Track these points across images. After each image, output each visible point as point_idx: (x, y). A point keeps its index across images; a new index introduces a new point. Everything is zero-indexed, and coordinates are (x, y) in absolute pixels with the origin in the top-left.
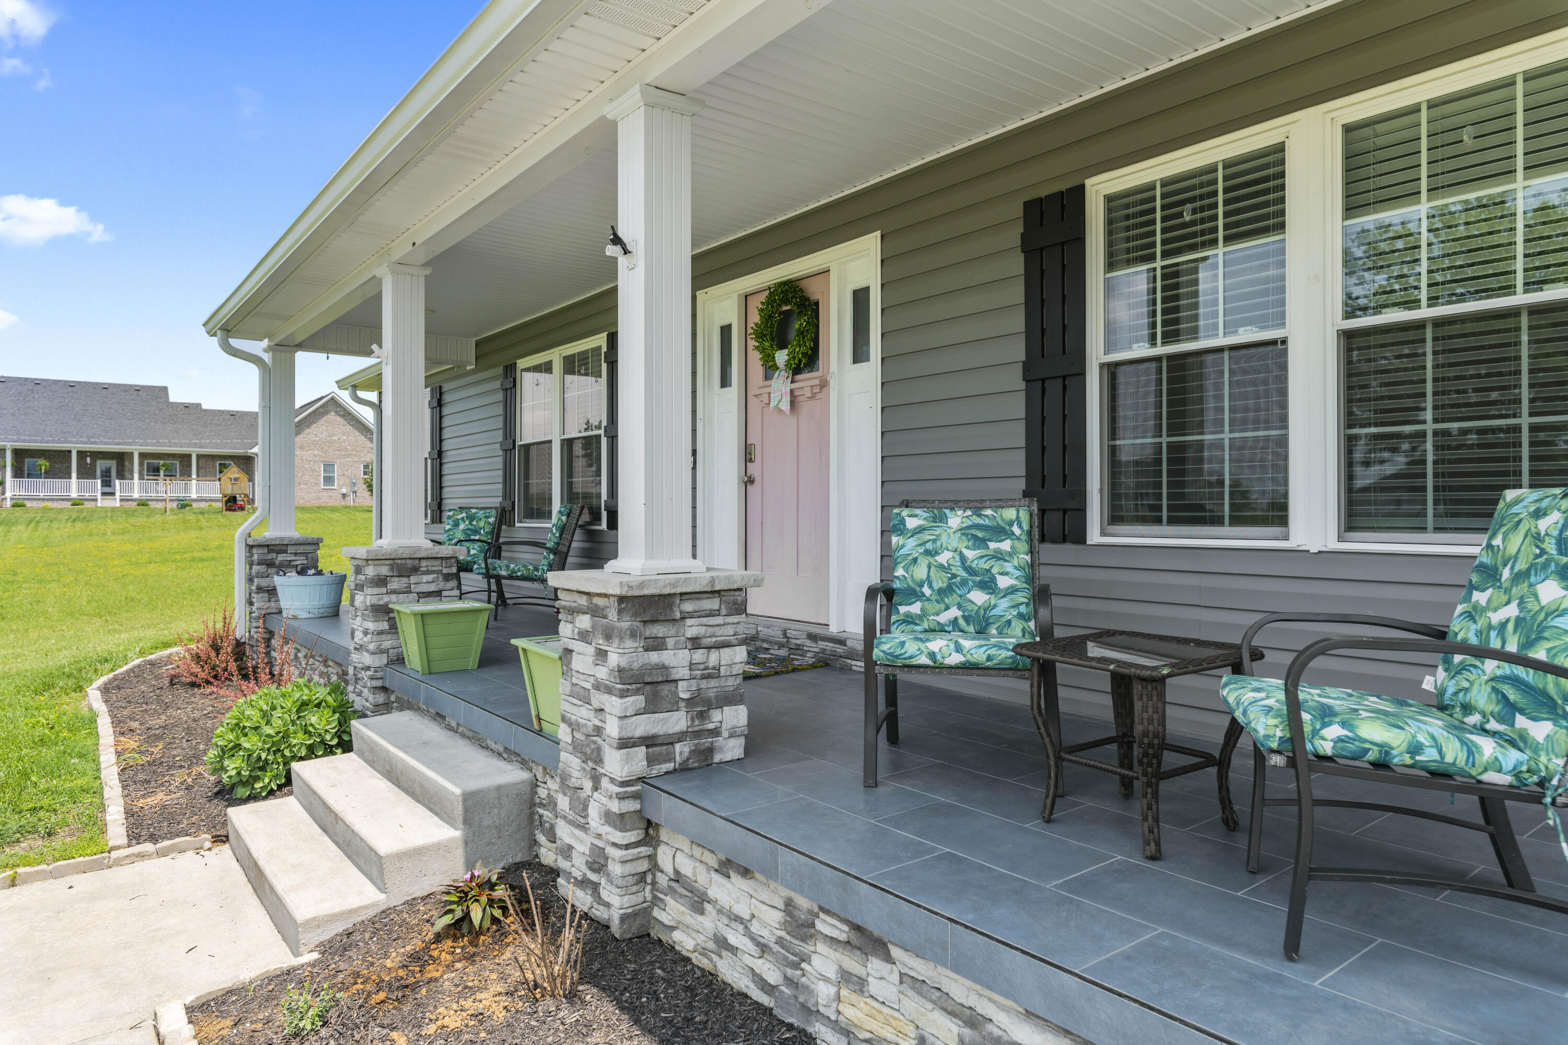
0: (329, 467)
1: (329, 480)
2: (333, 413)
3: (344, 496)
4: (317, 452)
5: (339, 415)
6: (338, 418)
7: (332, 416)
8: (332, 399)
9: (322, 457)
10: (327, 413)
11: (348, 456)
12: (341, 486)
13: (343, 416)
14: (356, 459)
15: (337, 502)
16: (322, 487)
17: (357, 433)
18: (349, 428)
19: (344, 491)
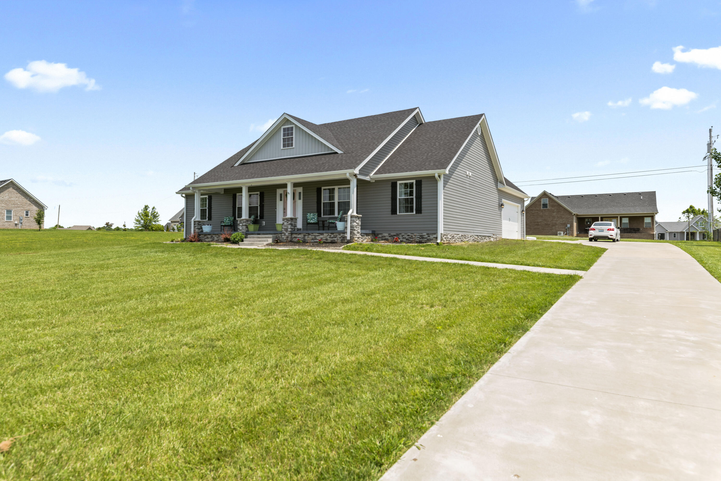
0: (9, 212)
1: (9, 218)
2: (11, 188)
3: (16, 225)
4: (3, 205)
5: (14, 189)
6: (14, 190)
7: (11, 189)
8: (11, 182)
9: (6, 207)
10: (9, 188)
11: (18, 207)
12: (15, 220)
13: (16, 190)
14: (22, 208)
15: (12, 227)
16: (6, 220)
17: (23, 197)
18: (19, 195)
19: (16, 222)
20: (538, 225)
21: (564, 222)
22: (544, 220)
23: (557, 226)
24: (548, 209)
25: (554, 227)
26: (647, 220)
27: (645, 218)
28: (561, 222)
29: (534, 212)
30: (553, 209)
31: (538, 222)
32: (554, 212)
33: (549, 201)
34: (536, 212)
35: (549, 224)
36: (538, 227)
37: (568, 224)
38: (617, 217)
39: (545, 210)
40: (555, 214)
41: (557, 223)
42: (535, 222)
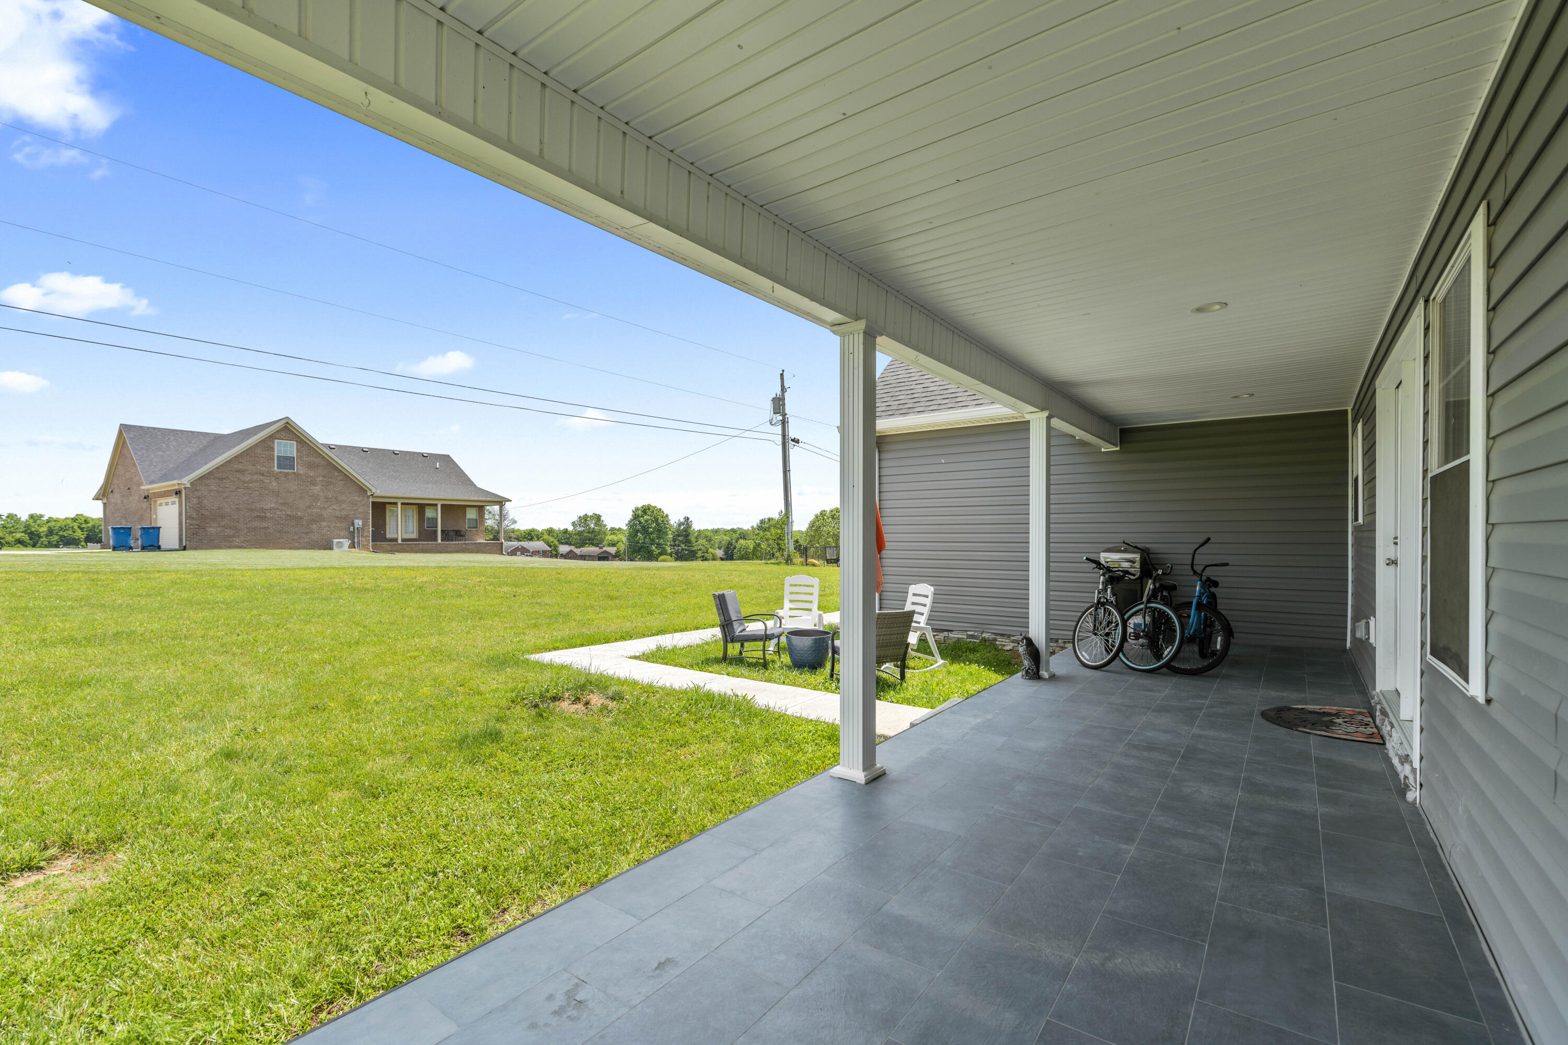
20: (264, 518)
21: (344, 513)
22: (284, 504)
23: (324, 524)
24: (297, 475)
25: (314, 527)
26: (471, 514)
27: (468, 510)
28: (338, 514)
29: (247, 478)
30: (312, 474)
31: (262, 510)
32: (314, 485)
33: (298, 451)
34: (255, 477)
35: (301, 518)
36: (265, 525)
37: (357, 518)
38: (436, 505)
39: (286, 475)
40: (318, 488)
41: (325, 514)
42: (252, 510)
